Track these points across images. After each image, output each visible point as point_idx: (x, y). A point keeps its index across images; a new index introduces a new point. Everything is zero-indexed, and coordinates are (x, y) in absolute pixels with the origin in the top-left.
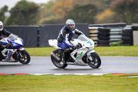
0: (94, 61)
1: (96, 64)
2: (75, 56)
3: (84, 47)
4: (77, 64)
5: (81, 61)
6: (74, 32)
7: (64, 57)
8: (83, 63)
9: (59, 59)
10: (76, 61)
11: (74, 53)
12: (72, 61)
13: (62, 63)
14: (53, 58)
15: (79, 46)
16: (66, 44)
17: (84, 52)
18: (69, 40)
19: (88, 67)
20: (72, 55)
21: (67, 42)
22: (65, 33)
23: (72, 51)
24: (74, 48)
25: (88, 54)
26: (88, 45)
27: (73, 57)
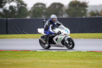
0: (69, 44)
1: (71, 46)
2: (56, 40)
3: (62, 34)
4: (58, 46)
5: (60, 43)
8: (62, 45)
9: (44, 42)
10: (57, 44)
11: (55, 38)
12: (54, 43)
13: (47, 45)
15: (59, 33)
16: (50, 32)
17: (63, 37)
18: (52, 29)
19: (65, 48)
20: (54, 39)
21: (51, 30)
22: (49, 24)
23: (54, 37)
24: (56, 34)
25: (65, 39)
26: (66, 33)
27: (55, 40)
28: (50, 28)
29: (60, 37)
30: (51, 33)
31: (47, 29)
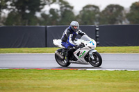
0: (95, 60)
2: (78, 55)
3: (86, 46)
4: (80, 63)
5: (83, 59)
6: (77, 33)
7: (68, 56)
8: (85, 61)
9: (62, 57)
10: (79, 60)
11: (77, 52)
12: (75, 59)
14: (57, 57)
15: (82, 45)
16: (70, 44)
17: (87, 51)
18: (73, 40)
19: (90, 66)
21: (71, 41)
23: (75, 50)
24: (77, 47)
25: (90, 53)
26: (91, 45)
27: (76, 55)
28: (70, 39)
29: (83, 51)
30: (71, 46)
31: (65, 40)
